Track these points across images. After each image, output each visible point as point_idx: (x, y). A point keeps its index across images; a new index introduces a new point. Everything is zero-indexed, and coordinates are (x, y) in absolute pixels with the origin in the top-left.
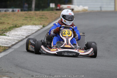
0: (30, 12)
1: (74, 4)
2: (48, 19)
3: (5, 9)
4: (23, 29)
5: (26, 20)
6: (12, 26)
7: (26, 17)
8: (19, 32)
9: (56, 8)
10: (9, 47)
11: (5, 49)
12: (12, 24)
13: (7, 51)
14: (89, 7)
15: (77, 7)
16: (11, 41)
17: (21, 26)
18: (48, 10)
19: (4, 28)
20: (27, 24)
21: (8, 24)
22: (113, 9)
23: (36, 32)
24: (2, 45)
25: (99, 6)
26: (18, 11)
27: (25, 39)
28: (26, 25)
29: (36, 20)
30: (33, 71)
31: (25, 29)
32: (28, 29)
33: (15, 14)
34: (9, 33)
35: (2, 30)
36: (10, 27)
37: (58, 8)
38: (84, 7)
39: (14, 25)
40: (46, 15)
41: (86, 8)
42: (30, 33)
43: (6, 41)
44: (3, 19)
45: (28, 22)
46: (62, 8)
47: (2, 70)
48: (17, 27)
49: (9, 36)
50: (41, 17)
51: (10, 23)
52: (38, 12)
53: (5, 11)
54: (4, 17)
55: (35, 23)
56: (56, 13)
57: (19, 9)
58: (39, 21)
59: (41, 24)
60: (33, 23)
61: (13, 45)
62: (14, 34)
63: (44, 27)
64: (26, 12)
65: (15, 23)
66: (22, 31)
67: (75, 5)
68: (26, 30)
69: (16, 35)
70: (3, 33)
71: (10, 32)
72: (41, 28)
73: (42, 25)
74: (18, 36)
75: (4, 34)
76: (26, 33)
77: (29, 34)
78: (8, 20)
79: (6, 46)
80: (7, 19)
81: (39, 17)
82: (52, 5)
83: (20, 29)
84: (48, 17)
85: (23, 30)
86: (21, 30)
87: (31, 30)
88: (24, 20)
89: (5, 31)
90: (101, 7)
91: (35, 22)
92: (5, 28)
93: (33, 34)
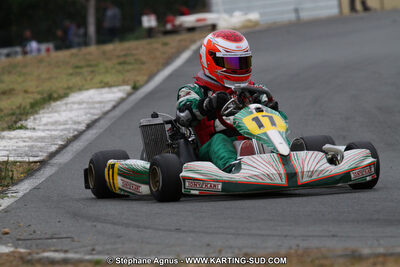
0: (85, 50)
1: (214, 8)
2: (143, 63)
3: (5, 51)
4: (74, 103)
5: (78, 74)
6: (38, 97)
7: (77, 67)
8: (64, 114)
9: (162, 29)
10: (43, 163)
11: (31, 169)
12: (39, 93)
13: (38, 174)
14: (261, 14)
15: (225, 16)
16: (43, 144)
17: (66, 95)
18: (137, 38)
19: (14, 107)
20: (83, 86)
21: (26, 92)
22: (335, 11)
23: (114, 107)
24: (19, 159)
25: (292, 7)
26: (48, 50)
27: (84, 131)
28: (81, 89)
29: (107, 72)
30: (127, 226)
31: (80, 103)
32: (88, 103)
33: (41, 61)
34: (35, 119)
35: (13, 114)
36: (32, 101)
37: (169, 27)
38: (246, 14)
39: (45, 95)
40: (134, 52)
41: (254, 16)
42: (95, 111)
43: (31, 144)
44: (9, 81)
45: (86, 80)
46: (180, 26)
47: (34, 232)
48: (56, 100)
49: (37, 127)
50: (121, 60)
51: (30, 90)
52: (109, 47)
53: (8, 55)
54: (10, 73)
55: (106, 80)
56: (165, 44)
57: (51, 46)
58: (119, 72)
59: (124, 83)
60: (101, 82)
61: (52, 155)
62: (50, 120)
63: (135, 88)
64: (74, 51)
65: (47, 87)
66: (71, 110)
67: (218, 12)
68: (84, 106)
69: (56, 123)
70: (16, 122)
71: (37, 116)
72: (129, 95)
73: (128, 85)
74: (62, 127)
75: (19, 125)
76: (86, 115)
77: (96, 117)
78: (23, 81)
79: (32, 159)
80: (20, 80)
81: (116, 61)
82: (149, 21)
83: (66, 104)
84: (144, 58)
85: (76, 106)
86: (69, 106)
87: (100, 102)
88: (71, 74)
89: (21, 114)
90: (296, 11)
91: (108, 78)
92: (19, 107)
93: (106, 113)
